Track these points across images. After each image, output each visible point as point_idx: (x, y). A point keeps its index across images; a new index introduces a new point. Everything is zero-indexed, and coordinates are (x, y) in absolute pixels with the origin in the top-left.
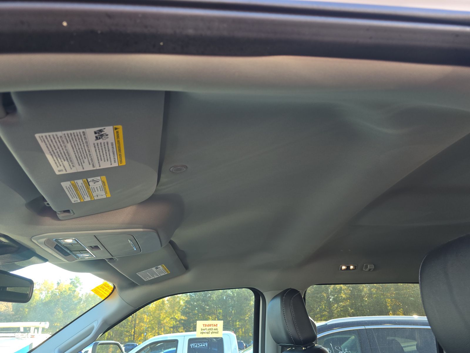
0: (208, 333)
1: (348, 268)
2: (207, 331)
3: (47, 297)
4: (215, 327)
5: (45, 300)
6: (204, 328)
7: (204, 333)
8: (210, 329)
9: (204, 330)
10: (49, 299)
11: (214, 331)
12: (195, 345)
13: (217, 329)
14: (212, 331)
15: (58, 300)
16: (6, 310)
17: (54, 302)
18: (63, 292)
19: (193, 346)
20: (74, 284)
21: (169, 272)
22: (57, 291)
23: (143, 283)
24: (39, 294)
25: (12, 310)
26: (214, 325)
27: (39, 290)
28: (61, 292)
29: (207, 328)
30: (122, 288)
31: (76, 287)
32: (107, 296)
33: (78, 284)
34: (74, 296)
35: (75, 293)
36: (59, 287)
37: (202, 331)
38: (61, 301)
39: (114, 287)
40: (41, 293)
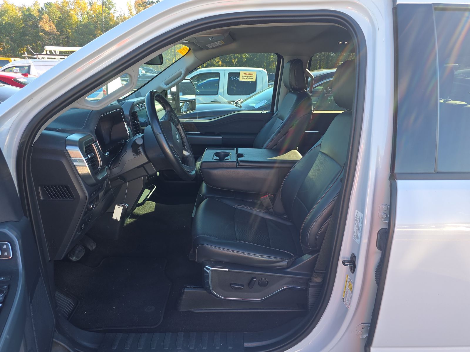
0: (246, 78)
2: (246, 77)
3: (85, 19)
4: (251, 76)
5: (83, 21)
6: (245, 75)
7: (244, 78)
8: (248, 76)
9: (244, 76)
10: (87, 21)
11: (250, 78)
12: (234, 78)
13: (252, 77)
14: (249, 78)
15: (96, 23)
16: (51, 30)
17: (93, 24)
18: (98, 14)
19: (232, 79)
20: (106, 5)
21: (224, 43)
22: (92, 12)
23: (208, 48)
24: (76, 15)
25: (56, 30)
26: (251, 74)
27: (75, 11)
28: (96, 15)
29: (246, 75)
30: (195, 51)
31: (110, 9)
32: (185, 54)
33: (110, 6)
34: (110, 19)
35: (110, 16)
36: (93, 8)
37: (243, 77)
38: (99, 24)
39: (190, 49)
40: (77, 14)
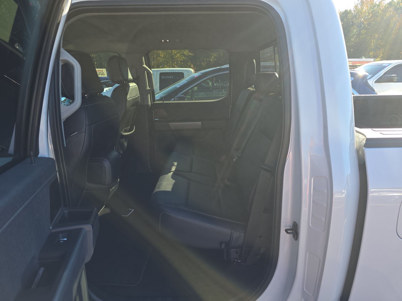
1: (165, 41)
